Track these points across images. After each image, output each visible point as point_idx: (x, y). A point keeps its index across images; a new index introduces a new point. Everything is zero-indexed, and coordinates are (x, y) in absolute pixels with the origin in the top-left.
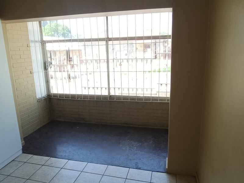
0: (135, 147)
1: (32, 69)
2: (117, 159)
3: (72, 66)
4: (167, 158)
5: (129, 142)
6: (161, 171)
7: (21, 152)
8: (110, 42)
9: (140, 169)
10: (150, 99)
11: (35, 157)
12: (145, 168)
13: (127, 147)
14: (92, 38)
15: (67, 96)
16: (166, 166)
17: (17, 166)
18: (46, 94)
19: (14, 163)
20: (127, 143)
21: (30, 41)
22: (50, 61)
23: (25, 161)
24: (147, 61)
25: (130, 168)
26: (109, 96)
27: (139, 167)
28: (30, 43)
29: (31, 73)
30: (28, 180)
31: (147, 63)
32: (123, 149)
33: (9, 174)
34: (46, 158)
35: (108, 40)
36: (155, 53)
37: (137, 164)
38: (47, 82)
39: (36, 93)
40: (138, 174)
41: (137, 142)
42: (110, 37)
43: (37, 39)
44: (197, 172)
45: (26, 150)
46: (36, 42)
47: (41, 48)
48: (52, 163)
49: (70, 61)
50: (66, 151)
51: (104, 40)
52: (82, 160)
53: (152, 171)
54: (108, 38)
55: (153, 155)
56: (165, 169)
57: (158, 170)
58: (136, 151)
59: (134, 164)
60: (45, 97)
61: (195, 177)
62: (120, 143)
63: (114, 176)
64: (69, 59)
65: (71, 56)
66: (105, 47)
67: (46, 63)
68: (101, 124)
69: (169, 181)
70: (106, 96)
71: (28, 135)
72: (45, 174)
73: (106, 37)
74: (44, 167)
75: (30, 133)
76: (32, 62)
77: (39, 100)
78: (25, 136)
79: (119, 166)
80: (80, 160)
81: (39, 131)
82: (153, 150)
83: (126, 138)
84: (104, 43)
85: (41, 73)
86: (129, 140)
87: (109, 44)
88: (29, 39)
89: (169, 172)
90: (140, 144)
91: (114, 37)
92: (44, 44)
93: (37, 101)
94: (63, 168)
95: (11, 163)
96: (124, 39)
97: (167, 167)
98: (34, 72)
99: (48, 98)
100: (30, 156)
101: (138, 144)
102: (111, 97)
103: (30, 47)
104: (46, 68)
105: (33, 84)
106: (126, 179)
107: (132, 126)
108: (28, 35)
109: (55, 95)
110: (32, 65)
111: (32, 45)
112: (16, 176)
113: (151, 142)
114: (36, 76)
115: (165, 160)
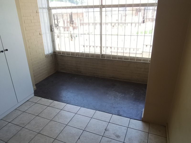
0: (119, 97)
1: (41, 31)
2: (104, 106)
3: (74, 28)
4: (144, 109)
5: (114, 93)
6: (138, 119)
7: (33, 95)
8: (104, 9)
9: (120, 115)
10: (135, 59)
11: (43, 99)
12: (125, 116)
13: (112, 97)
14: (88, 5)
15: (68, 53)
16: (142, 115)
17: (30, 105)
18: (52, 51)
19: (28, 103)
20: (113, 93)
21: (39, 8)
22: (57, 23)
23: (36, 102)
24: (136, 25)
25: (113, 114)
26: (101, 55)
27: (120, 114)
28: (39, 9)
29: (40, 35)
30: (37, 117)
31: (135, 27)
32: (110, 98)
33: (24, 111)
34: (51, 101)
35: (102, 7)
36: (144, 18)
37: (119, 111)
38: (53, 41)
39: (44, 50)
40: (119, 120)
41: (121, 94)
42: (104, 4)
43: (44, 6)
44: (167, 123)
45: (37, 93)
46: (44, 8)
47: (47, 14)
48: (55, 105)
49: (72, 24)
50: (65, 97)
51: (99, 7)
52: (76, 105)
53: (130, 119)
54: (102, 5)
55: (132, 105)
56: (141, 118)
57: (135, 118)
58: (119, 100)
59: (116, 112)
60: (51, 54)
61: (165, 126)
62: (107, 93)
63: (100, 119)
64: (72, 22)
65: (73, 20)
66: (99, 13)
67: (52, 26)
68: (94, 77)
69: (143, 128)
70: (98, 55)
71: (39, 82)
72: (49, 113)
73: (100, 4)
74: (49, 107)
75: (40, 80)
76: (40, 25)
77: (47, 56)
78: (37, 83)
79: (105, 112)
80: (75, 105)
81: (47, 79)
82: (133, 101)
83: (113, 90)
84: (98, 9)
85: (48, 34)
86: (114, 92)
87: (103, 11)
88: (37, 6)
89: (144, 120)
90: (123, 95)
91: (107, 4)
92: (50, 10)
93: (46, 57)
94: (63, 109)
95: (26, 103)
96: (115, 6)
97: (143, 117)
98: (42, 33)
99: (54, 54)
100: (40, 98)
101: (122, 95)
102: (103, 56)
103: (39, 13)
104: (52, 30)
105: (42, 44)
106: (109, 122)
107: (118, 80)
108: (37, 3)
109: (59, 52)
110: (41, 28)
111: (40, 11)
112: (29, 113)
113: (132, 95)
114: (44, 37)
115: (142, 110)
